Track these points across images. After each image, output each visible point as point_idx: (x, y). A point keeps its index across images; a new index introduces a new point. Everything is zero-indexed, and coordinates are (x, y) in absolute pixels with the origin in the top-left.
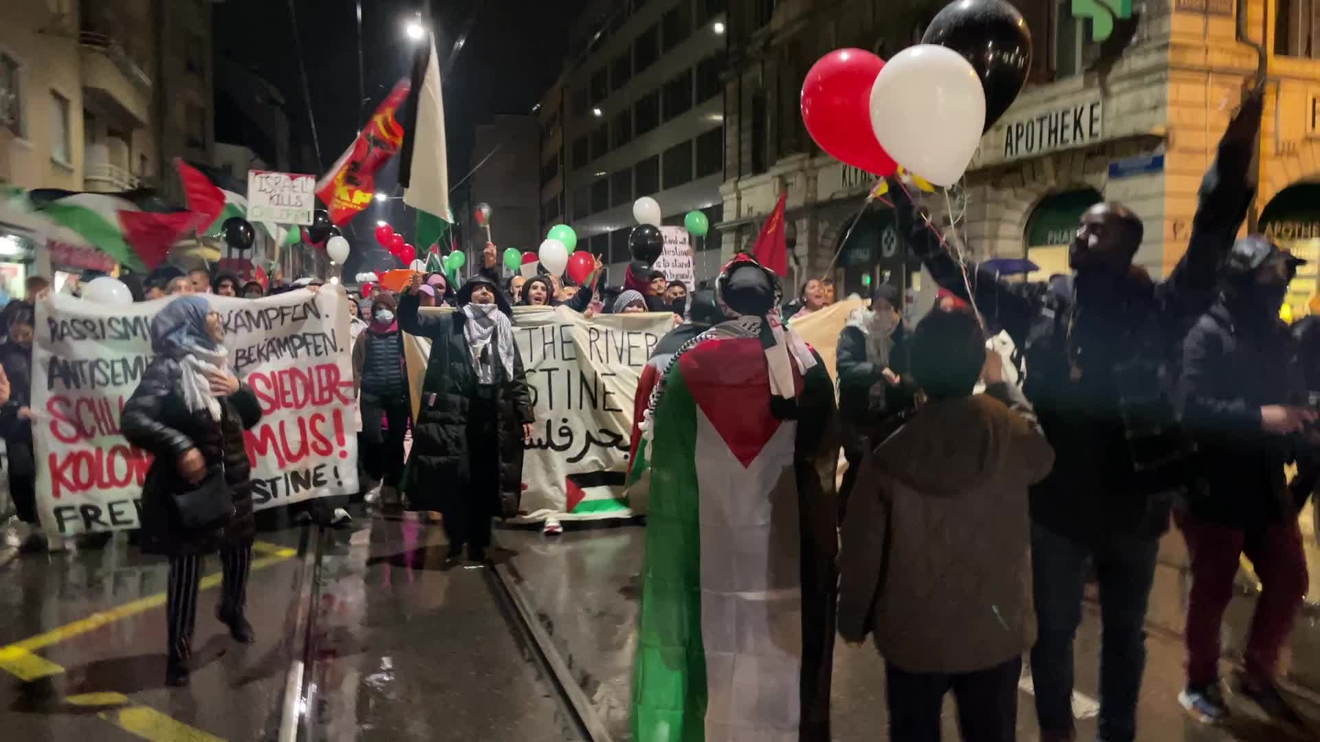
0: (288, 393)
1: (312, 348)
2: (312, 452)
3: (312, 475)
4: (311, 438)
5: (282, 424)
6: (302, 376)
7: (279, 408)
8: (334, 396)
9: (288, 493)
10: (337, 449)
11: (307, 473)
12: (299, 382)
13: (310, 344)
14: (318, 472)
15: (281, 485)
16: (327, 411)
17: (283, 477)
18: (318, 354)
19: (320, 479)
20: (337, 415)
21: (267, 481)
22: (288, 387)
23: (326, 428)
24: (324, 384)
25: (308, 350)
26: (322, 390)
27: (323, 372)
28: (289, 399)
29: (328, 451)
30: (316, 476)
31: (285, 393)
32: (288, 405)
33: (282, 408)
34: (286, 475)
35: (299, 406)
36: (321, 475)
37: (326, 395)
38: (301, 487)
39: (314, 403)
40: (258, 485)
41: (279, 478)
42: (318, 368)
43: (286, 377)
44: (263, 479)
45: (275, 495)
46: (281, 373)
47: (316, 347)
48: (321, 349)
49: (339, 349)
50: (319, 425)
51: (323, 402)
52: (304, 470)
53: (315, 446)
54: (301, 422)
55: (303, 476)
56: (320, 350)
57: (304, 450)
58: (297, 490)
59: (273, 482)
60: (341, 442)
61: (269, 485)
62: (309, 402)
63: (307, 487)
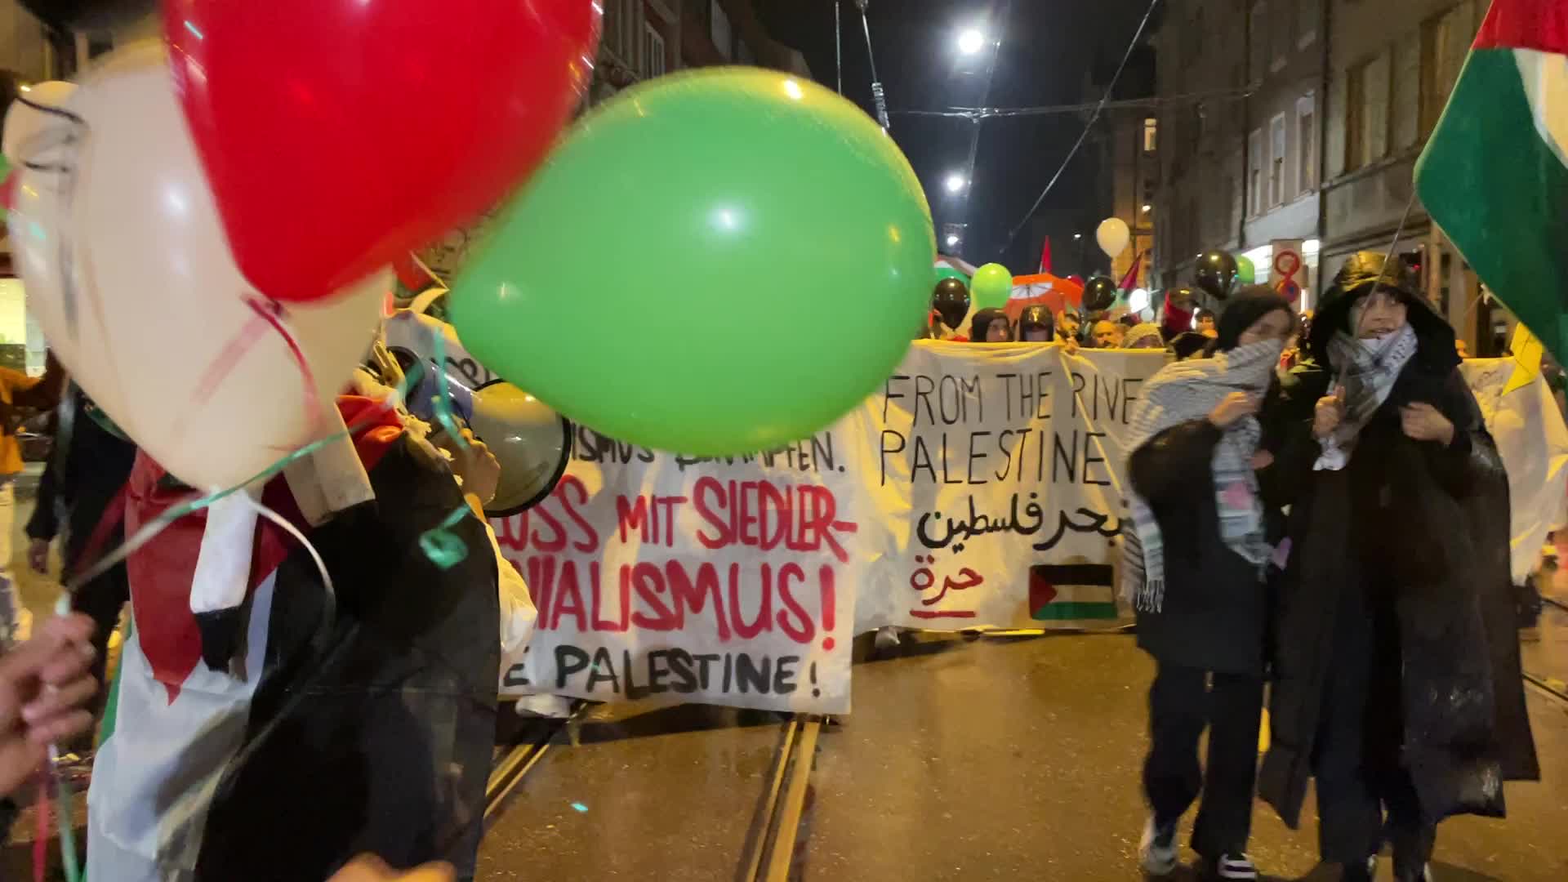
0: (752, 520)
1: (795, 455)
2: (777, 629)
3: (774, 670)
4: (777, 604)
5: (734, 570)
6: (777, 498)
7: (734, 541)
8: (824, 542)
9: (726, 688)
10: (820, 634)
11: (766, 662)
12: (771, 506)
13: (794, 450)
14: (786, 667)
15: (716, 671)
16: (810, 563)
17: (723, 659)
18: (804, 468)
19: (785, 681)
20: (826, 575)
21: (697, 657)
22: (753, 510)
23: (806, 592)
24: (809, 518)
25: (790, 458)
26: (804, 526)
27: (808, 498)
28: (753, 530)
29: (806, 637)
30: (781, 674)
31: (747, 520)
32: (750, 541)
33: (739, 542)
34: (728, 657)
35: (767, 546)
36: (789, 674)
37: (810, 536)
38: (751, 687)
39: (791, 546)
40: (680, 660)
41: (715, 657)
42: (803, 489)
43: (753, 495)
44: (691, 652)
45: (705, 686)
46: (746, 485)
47: (802, 456)
48: (808, 461)
49: (836, 466)
50: (793, 584)
51: (803, 546)
52: (761, 657)
53: (782, 617)
54: (766, 571)
55: (758, 667)
56: (806, 461)
57: (763, 622)
58: (743, 688)
59: (705, 660)
60: (829, 624)
61: (697, 663)
62: (782, 545)
63: (763, 687)
